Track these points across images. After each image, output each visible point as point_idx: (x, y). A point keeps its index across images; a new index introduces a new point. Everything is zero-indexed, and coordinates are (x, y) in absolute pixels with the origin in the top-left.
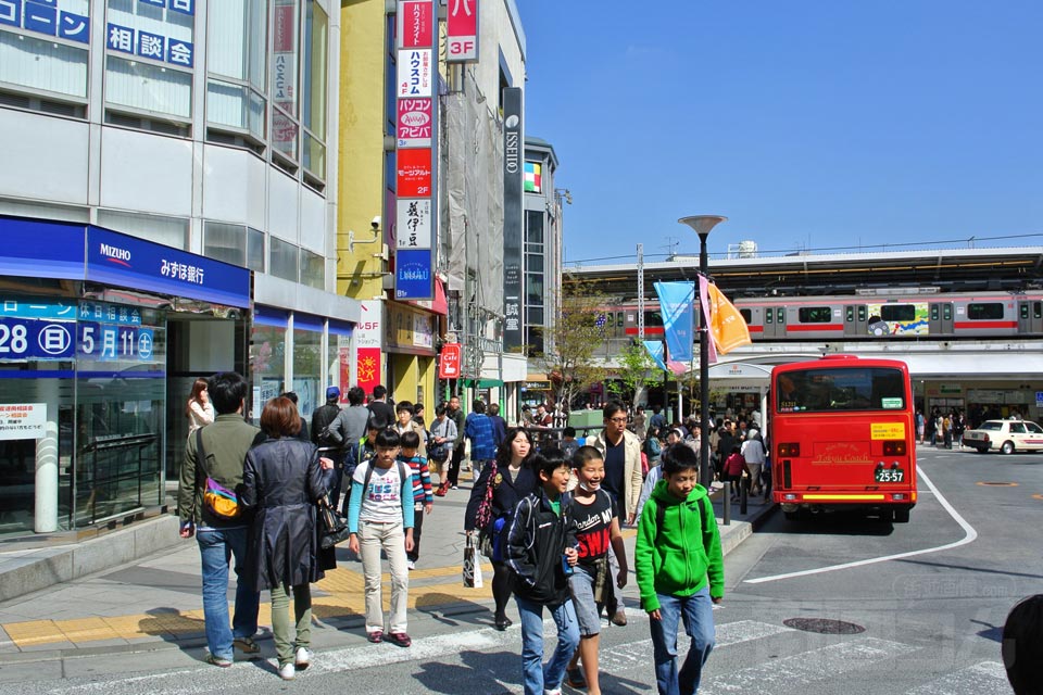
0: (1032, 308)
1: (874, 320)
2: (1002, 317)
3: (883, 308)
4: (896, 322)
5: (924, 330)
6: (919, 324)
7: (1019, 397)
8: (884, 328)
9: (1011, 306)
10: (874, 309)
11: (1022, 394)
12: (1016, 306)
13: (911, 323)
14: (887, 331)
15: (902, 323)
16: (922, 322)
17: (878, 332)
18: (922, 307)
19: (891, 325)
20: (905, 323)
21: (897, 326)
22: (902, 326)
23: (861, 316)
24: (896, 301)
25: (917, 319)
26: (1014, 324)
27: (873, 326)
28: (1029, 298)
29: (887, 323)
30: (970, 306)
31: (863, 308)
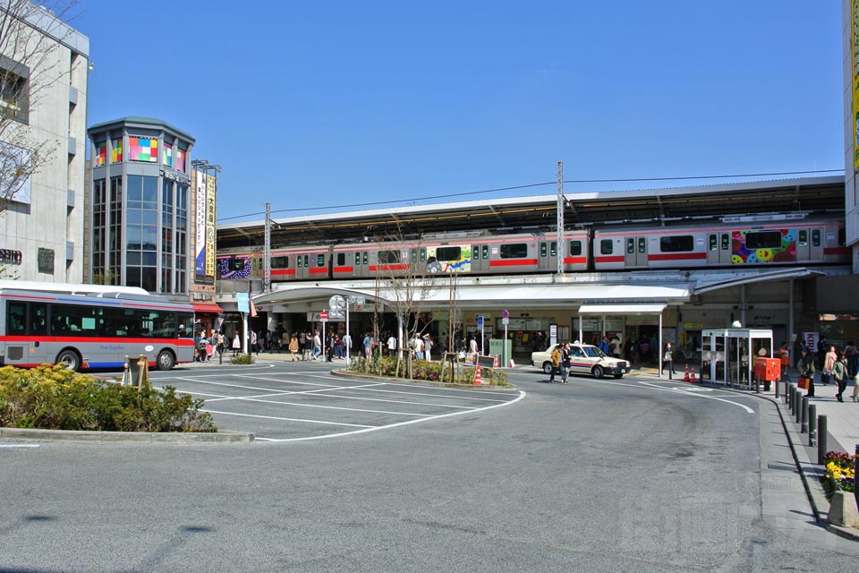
0: (549, 246)
1: (432, 259)
2: (525, 255)
3: (438, 250)
4: (447, 262)
5: (467, 268)
6: (463, 263)
7: (537, 325)
8: (438, 267)
9: (533, 246)
10: (431, 251)
11: (539, 323)
12: (537, 245)
13: (458, 262)
14: (440, 269)
15: (451, 262)
16: (467, 262)
17: (434, 270)
18: (466, 248)
19: (443, 264)
20: (454, 262)
21: (448, 265)
22: (451, 265)
23: (422, 257)
24: (447, 244)
25: (463, 259)
26: (535, 262)
27: (430, 265)
28: (547, 239)
29: (441, 262)
30: (502, 246)
31: (424, 250)
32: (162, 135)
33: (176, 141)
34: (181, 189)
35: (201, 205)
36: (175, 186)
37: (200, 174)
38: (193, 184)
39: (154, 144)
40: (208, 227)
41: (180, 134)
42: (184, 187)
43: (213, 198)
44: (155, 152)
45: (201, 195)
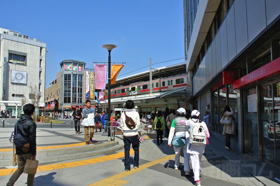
3: (131, 88)
9: (149, 85)
18: (136, 87)
24: (133, 86)
26: (149, 90)
30: (143, 86)
32: (72, 63)
33: (78, 64)
34: (80, 76)
35: (88, 80)
36: (78, 76)
37: (87, 72)
38: (85, 75)
39: (70, 65)
40: (91, 86)
41: (79, 62)
42: (81, 76)
43: (93, 78)
44: (71, 68)
45: (88, 78)
